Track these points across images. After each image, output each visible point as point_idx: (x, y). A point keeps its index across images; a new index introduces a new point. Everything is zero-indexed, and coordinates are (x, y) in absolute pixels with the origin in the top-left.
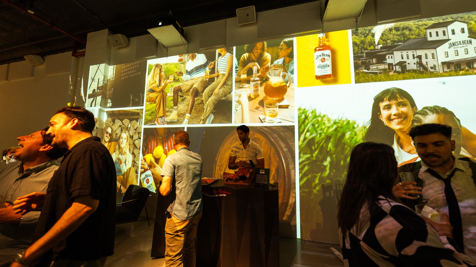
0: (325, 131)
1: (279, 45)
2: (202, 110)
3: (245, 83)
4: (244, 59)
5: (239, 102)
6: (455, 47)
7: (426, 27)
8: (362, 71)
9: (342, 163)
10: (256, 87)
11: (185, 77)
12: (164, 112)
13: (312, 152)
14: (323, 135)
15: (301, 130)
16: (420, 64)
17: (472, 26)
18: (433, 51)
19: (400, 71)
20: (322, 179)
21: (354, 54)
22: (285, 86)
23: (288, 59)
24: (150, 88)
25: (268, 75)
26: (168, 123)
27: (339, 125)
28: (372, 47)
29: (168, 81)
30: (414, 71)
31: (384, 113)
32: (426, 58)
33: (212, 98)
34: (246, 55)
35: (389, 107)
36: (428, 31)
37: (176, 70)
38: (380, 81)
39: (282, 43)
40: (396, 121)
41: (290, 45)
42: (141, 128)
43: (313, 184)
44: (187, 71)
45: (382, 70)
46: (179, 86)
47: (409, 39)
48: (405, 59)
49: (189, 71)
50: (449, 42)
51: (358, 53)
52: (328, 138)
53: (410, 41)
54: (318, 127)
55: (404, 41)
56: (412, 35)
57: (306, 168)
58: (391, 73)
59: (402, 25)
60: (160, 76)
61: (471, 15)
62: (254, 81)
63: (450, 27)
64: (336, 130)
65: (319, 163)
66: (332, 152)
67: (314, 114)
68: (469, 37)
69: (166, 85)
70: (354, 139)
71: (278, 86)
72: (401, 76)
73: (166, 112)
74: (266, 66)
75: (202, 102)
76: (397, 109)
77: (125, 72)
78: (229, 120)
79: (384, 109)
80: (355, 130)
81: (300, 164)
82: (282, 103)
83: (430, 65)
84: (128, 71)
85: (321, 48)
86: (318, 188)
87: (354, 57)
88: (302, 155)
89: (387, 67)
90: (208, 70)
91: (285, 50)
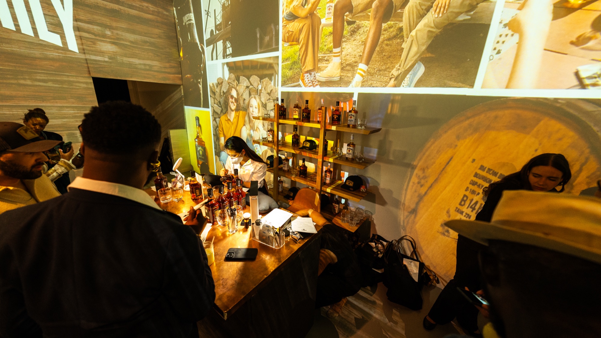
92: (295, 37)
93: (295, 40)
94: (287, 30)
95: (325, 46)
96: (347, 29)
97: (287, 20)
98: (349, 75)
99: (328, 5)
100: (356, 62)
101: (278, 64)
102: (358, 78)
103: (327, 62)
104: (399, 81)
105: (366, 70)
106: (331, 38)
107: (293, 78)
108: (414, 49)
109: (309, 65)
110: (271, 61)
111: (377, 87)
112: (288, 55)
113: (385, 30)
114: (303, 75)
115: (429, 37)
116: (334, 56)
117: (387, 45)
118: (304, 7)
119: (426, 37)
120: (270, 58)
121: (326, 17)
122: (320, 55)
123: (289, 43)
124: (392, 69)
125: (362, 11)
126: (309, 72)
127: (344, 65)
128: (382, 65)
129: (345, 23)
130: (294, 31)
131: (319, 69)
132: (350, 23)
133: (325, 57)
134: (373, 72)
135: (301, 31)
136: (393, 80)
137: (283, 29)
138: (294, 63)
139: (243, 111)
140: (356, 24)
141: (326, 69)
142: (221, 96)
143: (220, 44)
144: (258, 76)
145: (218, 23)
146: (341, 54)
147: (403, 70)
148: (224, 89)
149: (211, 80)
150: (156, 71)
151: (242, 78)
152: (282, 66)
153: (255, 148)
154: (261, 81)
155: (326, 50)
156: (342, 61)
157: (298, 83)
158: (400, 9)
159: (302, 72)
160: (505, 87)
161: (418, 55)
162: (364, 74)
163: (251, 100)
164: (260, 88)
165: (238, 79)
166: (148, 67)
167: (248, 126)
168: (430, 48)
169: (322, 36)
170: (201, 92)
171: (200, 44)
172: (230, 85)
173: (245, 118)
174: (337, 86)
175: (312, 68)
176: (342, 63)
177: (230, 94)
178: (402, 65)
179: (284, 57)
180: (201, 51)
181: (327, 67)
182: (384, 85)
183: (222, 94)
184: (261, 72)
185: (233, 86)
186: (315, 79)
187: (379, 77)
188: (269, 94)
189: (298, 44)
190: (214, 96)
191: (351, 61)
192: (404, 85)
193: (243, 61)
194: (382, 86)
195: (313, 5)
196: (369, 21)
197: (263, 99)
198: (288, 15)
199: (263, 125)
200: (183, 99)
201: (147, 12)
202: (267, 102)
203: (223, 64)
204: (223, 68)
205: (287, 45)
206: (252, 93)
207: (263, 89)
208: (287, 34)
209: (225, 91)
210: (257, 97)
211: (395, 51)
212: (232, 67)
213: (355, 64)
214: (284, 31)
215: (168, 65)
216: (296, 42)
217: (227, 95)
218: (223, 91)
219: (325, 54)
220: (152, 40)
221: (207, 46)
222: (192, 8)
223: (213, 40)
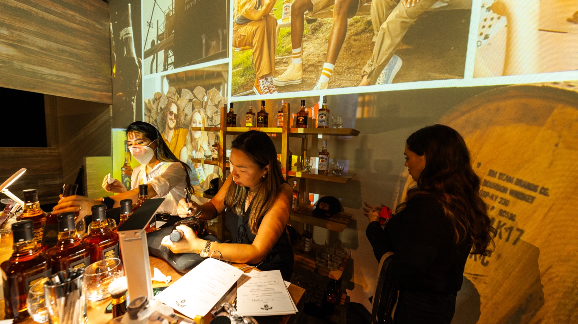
92: (248, 42)
93: (247, 44)
94: (239, 34)
95: (283, 47)
96: (308, 28)
97: (238, 24)
98: (313, 76)
99: (285, 5)
100: (319, 62)
101: (228, 72)
102: (323, 79)
103: (285, 65)
104: (373, 78)
105: (332, 69)
106: (289, 39)
107: (245, 85)
108: (387, 42)
109: (264, 69)
110: (220, 69)
111: (347, 87)
112: (240, 61)
113: (351, 25)
114: (257, 81)
115: (403, 28)
116: (294, 57)
117: (355, 40)
118: (257, 9)
119: (399, 28)
120: (218, 65)
121: (283, 18)
122: (277, 58)
123: (241, 48)
124: (364, 65)
125: (323, 8)
126: (265, 77)
127: (306, 66)
128: (352, 62)
129: (305, 22)
130: (246, 34)
131: (277, 73)
132: (310, 21)
133: (283, 59)
134: (341, 70)
135: (254, 34)
136: (365, 78)
137: (234, 34)
138: (247, 69)
139: (184, 129)
140: (317, 22)
141: (285, 72)
142: (157, 113)
143: (161, 54)
144: (204, 87)
145: (160, 33)
146: (302, 54)
147: (377, 65)
148: (162, 105)
149: (147, 96)
151: (184, 90)
152: (233, 73)
153: (198, 173)
154: (208, 91)
155: (284, 51)
156: (303, 63)
157: (252, 90)
158: (366, 2)
159: (256, 78)
160: (501, 74)
161: (393, 48)
162: (330, 74)
163: (194, 115)
164: (205, 99)
165: (179, 92)
167: (189, 146)
168: (405, 39)
169: (278, 37)
170: (135, 111)
171: (137, 58)
172: (169, 100)
173: (186, 136)
174: (299, 90)
175: (268, 73)
176: (304, 63)
177: (169, 110)
178: (375, 61)
179: (235, 64)
180: (138, 65)
181: (285, 70)
182: (355, 84)
183: (159, 111)
184: (207, 82)
185: (173, 100)
186: (272, 84)
187: (348, 76)
188: (216, 106)
189: (251, 48)
190: (149, 115)
191: (314, 61)
192: (379, 82)
193: (186, 72)
194: (353, 85)
195: (268, 6)
196: (332, 17)
197: (209, 112)
198: (239, 19)
199: (209, 143)
200: (111, 120)
202: (214, 115)
203: (163, 77)
204: (162, 81)
205: (238, 50)
206: (196, 107)
207: (210, 100)
208: (239, 38)
209: (163, 107)
210: (202, 110)
211: (365, 46)
212: (173, 80)
213: (318, 64)
214: (235, 35)
216: (249, 46)
217: (165, 112)
218: (161, 108)
219: (283, 56)
221: (145, 58)
222: (131, 22)
223: (153, 51)
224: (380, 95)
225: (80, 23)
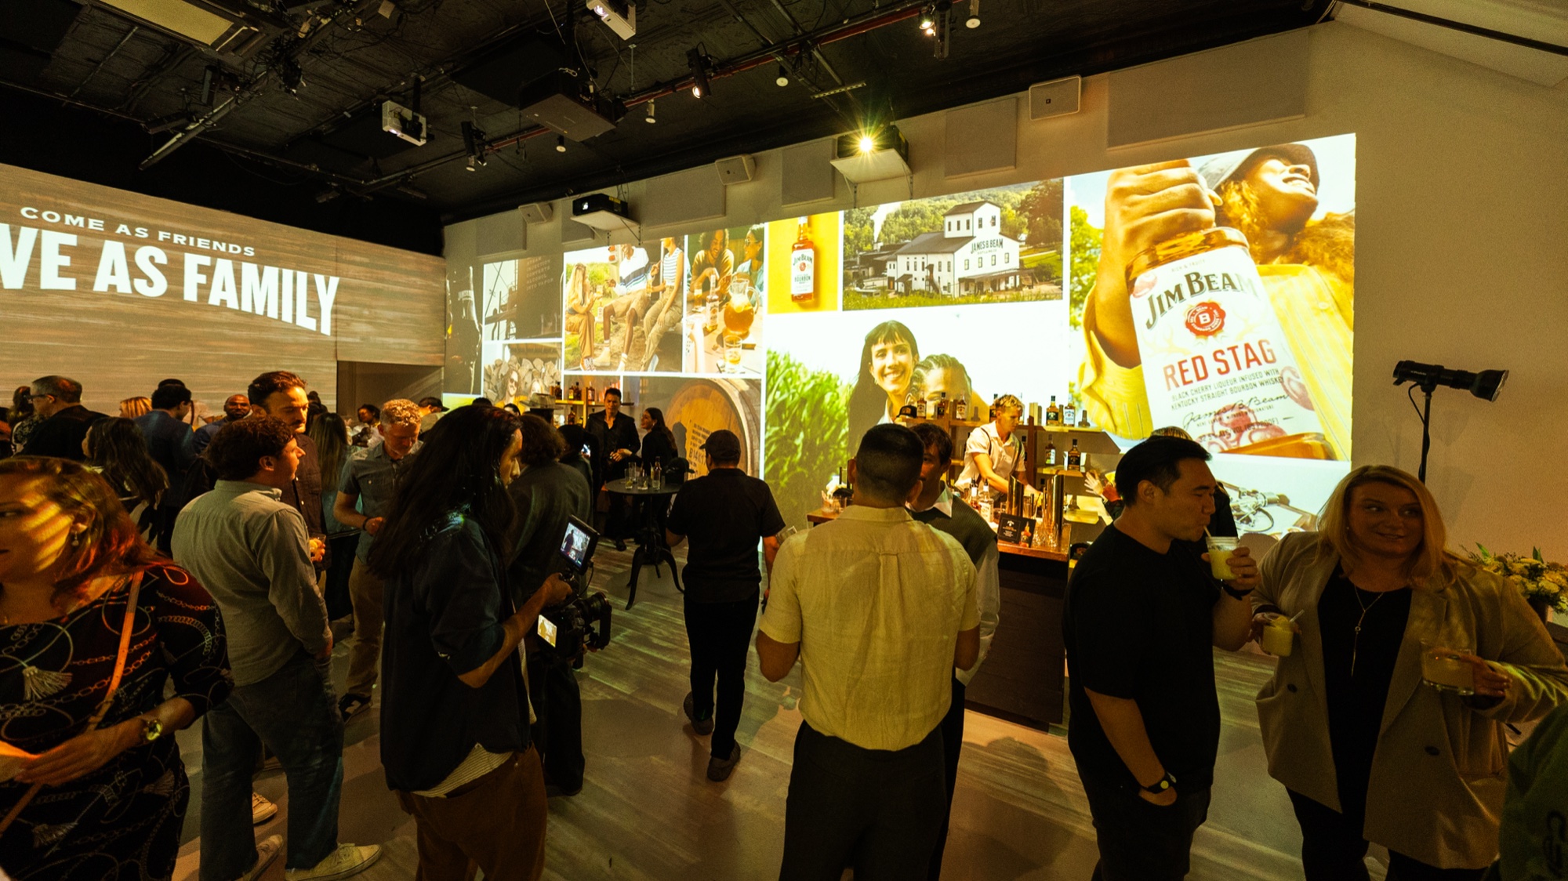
0: (799, 391)
1: (745, 238)
2: (641, 349)
3: (699, 304)
4: (699, 261)
5: (691, 336)
6: (979, 251)
7: (945, 211)
8: (852, 289)
9: (818, 442)
10: (714, 312)
11: (619, 289)
12: (592, 349)
13: (782, 423)
14: (797, 397)
15: (770, 387)
16: (930, 280)
17: (1007, 212)
18: (949, 257)
19: (903, 291)
20: (792, 467)
21: (845, 258)
22: (751, 310)
23: (756, 262)
24: (570, 306)
25: (729, 291)
26: (599, 368)
27: (818, 380)
28: (869, 247)
29: (596, 295)
30: (922, 293)
31: (877, 364)
32: (940, 270)
33: (657, 327)
34: (701, 254)
35: (883, 354)
36: (948, 219)
37: (606, 276)
38: (875, 308)
39: (749, 232)
40: (891, 377)
41: (759, 236)
42: (560, 374)
43: (781, 473)
44: (621, 278)
45: (879, 288)
46: (611, 305)
47: (920, 233)
48: (911, 271)
49: (624, 278)
50: (973, 241)
51: (849, 256)
52: (803, 401)
53: (921, 236)
54: (791, 383)
55: (914, 237)
56: (925, 226)
57: (773, 448)
58: (891, 295)
59: (913, 206)
60: (584, 286)
61: (1008, 191)
62: (712, 301)
63: (979, 213)
64: (813, 389)
65: (789, 441)
66: (807, 424)
67: (786, 361)
68: (1000, 233)
69: (593, 302)
70: (835, 405)
71: (742, 310)
72: (904, 300)
73: (596, 348)
74: (727, 274)
75: (643, 335)
76: (894, 358)
77: (531, 278)
78: (679, 368)
79: (877, 356)
80: (838, 390)
81: (766, 441)
82: (748, 341)
83: (943, 283)
84: (535, 276)
85: (801, 245)
86: (786, 479)
87: (844, 263)
88: (768, 427)
89: (886, 283)
90: (650, 277)
91: (752, 246)
92: (575, 328)
94: (569, 321)
96: (613, 328)
97: (568, 313)
101: (561, 349)
102: (622, 365)
104: (646, 367)
105: (626, 358)
106: (602, 332)
108: (652, 346)
109: (587, 352)
110: (555, 346)
114: (582, 360)
115: (658, 339)
116: (605, 346)
118: (582, 306)
119: (656, 338)
120: (555, 343)
122: (595, 344)
123: (571, 332)
125: (620, 316)
126: (587, 357)
129: (611, 323)
130: (574, 322)
131: (595, 356)
132: (614, 323)
135: (580, 324)
136: (642, 366)
138: (575, 349)
139: (524, 396)
141: (600, 356)
142: (497, 379)
143: (503, 324)
144: (542, 359)
145: (503, 303)
146: (610, 345)
147: (648, 359)
148: (503, 372)
149: (487, 361)
150: (411, 351)
151: (524, 360)
152: (565, 350)
154: (545, 364)
156: (610, 351)
157: (579, 367)
158: (642, 319)
159: (581, 358)
160: (696, 372)
162: (625, 361)
164: (543, 371)
165: (520, 361)
166: (403, 347)
169: (596, 330)
170: (473, 377)
171: (478, 321)
172: (510, 368)
175: (590, 354)
177: (510, 378)
178: (646, 356)
179: (567, 343)
180: (478, 329)
181: (600, 354)
183: (500, 377)
184: (544, 356)
185: (514, 368)
186: (592, 364)
188: (553, 377)
189: (577, 334)
192: (649, 370)
193: (527, 344)
195: (589, 305)
196: (625, 324)
197: (546, 382)
198: (569, 309)
200: (443, 384)
201: (414, 286)
203: (504, 345)
207: (548, 373)
208: (569, 324)
209: (504, 374)
210: (540, 380)
212: (515, 350)
214: (566, 321)
215: (428, 343)
216: (576, 331)
217: (505, 379)
218: (502, 375)
220: (414, 316)
221: (486, 323)
222: (472, 286)
223: (495, 319)
224: (649, 378)
225: (421, 287)
